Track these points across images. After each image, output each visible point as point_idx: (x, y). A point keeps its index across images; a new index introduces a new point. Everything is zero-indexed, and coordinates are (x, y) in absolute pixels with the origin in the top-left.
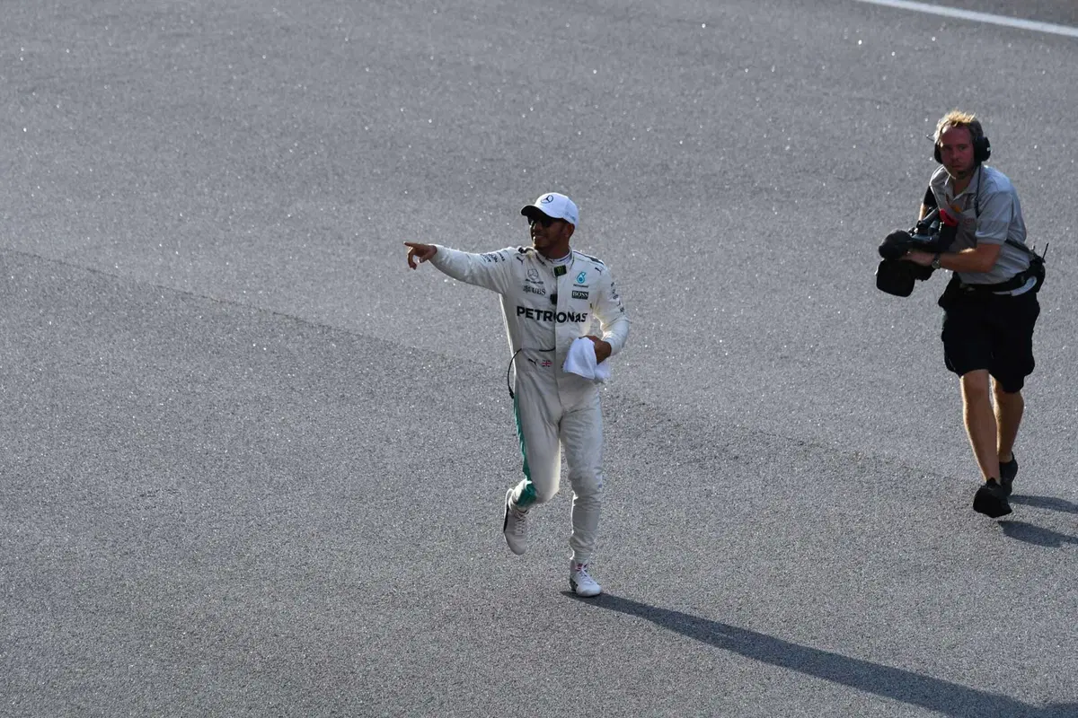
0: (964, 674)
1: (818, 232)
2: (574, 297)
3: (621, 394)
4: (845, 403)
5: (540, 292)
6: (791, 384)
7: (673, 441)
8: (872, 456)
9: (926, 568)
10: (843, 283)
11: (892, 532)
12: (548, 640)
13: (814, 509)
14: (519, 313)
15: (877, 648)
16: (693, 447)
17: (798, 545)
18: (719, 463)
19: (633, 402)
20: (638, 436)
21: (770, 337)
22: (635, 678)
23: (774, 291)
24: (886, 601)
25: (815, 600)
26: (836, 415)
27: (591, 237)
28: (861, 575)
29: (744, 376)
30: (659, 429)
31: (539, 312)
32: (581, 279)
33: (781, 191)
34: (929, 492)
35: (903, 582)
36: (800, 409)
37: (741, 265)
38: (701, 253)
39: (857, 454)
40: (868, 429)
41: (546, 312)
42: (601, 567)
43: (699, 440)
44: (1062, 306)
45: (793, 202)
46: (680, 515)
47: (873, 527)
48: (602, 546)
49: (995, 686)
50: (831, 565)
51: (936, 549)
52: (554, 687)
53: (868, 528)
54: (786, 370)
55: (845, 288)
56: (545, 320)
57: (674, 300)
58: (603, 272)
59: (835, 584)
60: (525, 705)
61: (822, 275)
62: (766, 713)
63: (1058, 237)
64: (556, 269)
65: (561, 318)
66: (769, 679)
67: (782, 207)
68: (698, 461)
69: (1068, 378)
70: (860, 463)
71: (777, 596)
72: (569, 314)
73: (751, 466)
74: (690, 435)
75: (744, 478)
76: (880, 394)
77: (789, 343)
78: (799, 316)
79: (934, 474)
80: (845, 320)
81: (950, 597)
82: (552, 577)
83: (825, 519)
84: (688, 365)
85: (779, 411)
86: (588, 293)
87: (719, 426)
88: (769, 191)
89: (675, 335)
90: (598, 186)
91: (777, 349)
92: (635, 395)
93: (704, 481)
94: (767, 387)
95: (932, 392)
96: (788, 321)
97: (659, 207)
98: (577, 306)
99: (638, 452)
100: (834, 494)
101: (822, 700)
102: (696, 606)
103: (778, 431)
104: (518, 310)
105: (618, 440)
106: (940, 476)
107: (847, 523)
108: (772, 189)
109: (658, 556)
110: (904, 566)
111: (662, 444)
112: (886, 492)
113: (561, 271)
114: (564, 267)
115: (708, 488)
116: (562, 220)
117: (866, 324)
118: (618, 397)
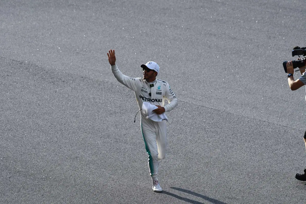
0: (128, 142)
1: (87, 17)
2: (157, 94)
3: (31, 63)
4: (94, 66)
5: (146, 92)
6: (79, 60)
7: (46, 77)
8: (102, 81)
9: (117, 113)
10: (94, 31)
11: (108, 102)
12: (10, 133)
13: (86, 96)
14: (140, 98)
15: (103, 135)
16: (51, 78)
17: (81, 106)
18: (59, 83)
19: (34, 65)
20: (35, 75)
21: (73, 47)
22: (35, 144)
23: (75, 34)
24: (106, 122)
25: (86, 122)
26: (92, 69)
27: (22, 18)
28: (99, 114)
29: (66, 58)
30: (42, 73)
31: (146, 98)
32: (159, 88)
33: (76, 5)
34: (118, 91)
35: (111, 117)
36: (82, 68)
37: (65, 26)
38: (54, 23)
39: (98, 80)
40: (101, 73)
41: (148, 99)
42: (25, 113)
43: (53, 76)
44: (156, 38)
45: (80, 9)
46: (48, 98)
47: (102, 101)
48: (25, 107)
49: (137, 146)
50: (91, 112)
51: (120, 107)
52: (12, 147)
53: (101, 102)
54: (78, 56)
55: (94, 33)
56: (148, 101)
57: (46, 36)
58: (166, 86)
59: (92, 117)
60: (3, 152)
61: (88, 29)
62: (72, 154)
63: (154, 19)
64: (150, 85)
65: (153, 101)
66: (73, 144)
67: (76, 10)
68: (53, 82)
69: (157, 59)
70: (99, 83)
71: (75, 121)
72: (155, 99)
73: (68, 83)
74: (50, 75)
75: (66, 87)
76: (104, 63)
77: (78, 49)
78: (81, 41)
79: (120, 86)
80: (95, 42)
81: (124, 121)
82: (11, 115)
83: (89, 99)
84: (50, 55)
85: (76, 68)
86: (161, 93)
87: (59, 72)
88: (73, 5)
89: (46, 46)
90: (24, 4)
91: (75, 50)
92: (35, 63)
93: (55, 88)
94: (72, 61)
95: (119, 63)
96: (78, 42)
97: (41, 10)
98: (158, 97)
99: (36, 80)
100: (92, 92)
101: (88, 150)
102: (52, 124)
103: (75, 74)
104: (140, 97)
105: (30, 76)
106: (121, 86)
107: (95, 100)
108: (74, 5)
109: (41, 109)
110: (111, 112)
111: (43, 78)
112: (106, 91)
113: (152, 86)
114: (153, 84)
115: (56, 90)
116: (153, 70)
117: (101, 43)
118: (30, 64)
